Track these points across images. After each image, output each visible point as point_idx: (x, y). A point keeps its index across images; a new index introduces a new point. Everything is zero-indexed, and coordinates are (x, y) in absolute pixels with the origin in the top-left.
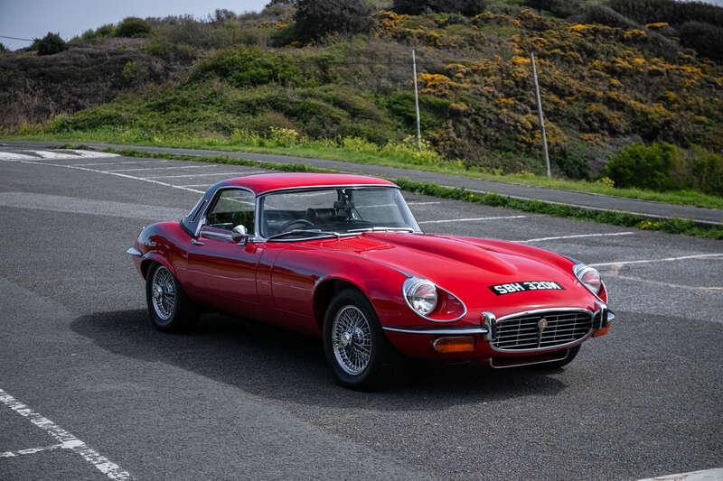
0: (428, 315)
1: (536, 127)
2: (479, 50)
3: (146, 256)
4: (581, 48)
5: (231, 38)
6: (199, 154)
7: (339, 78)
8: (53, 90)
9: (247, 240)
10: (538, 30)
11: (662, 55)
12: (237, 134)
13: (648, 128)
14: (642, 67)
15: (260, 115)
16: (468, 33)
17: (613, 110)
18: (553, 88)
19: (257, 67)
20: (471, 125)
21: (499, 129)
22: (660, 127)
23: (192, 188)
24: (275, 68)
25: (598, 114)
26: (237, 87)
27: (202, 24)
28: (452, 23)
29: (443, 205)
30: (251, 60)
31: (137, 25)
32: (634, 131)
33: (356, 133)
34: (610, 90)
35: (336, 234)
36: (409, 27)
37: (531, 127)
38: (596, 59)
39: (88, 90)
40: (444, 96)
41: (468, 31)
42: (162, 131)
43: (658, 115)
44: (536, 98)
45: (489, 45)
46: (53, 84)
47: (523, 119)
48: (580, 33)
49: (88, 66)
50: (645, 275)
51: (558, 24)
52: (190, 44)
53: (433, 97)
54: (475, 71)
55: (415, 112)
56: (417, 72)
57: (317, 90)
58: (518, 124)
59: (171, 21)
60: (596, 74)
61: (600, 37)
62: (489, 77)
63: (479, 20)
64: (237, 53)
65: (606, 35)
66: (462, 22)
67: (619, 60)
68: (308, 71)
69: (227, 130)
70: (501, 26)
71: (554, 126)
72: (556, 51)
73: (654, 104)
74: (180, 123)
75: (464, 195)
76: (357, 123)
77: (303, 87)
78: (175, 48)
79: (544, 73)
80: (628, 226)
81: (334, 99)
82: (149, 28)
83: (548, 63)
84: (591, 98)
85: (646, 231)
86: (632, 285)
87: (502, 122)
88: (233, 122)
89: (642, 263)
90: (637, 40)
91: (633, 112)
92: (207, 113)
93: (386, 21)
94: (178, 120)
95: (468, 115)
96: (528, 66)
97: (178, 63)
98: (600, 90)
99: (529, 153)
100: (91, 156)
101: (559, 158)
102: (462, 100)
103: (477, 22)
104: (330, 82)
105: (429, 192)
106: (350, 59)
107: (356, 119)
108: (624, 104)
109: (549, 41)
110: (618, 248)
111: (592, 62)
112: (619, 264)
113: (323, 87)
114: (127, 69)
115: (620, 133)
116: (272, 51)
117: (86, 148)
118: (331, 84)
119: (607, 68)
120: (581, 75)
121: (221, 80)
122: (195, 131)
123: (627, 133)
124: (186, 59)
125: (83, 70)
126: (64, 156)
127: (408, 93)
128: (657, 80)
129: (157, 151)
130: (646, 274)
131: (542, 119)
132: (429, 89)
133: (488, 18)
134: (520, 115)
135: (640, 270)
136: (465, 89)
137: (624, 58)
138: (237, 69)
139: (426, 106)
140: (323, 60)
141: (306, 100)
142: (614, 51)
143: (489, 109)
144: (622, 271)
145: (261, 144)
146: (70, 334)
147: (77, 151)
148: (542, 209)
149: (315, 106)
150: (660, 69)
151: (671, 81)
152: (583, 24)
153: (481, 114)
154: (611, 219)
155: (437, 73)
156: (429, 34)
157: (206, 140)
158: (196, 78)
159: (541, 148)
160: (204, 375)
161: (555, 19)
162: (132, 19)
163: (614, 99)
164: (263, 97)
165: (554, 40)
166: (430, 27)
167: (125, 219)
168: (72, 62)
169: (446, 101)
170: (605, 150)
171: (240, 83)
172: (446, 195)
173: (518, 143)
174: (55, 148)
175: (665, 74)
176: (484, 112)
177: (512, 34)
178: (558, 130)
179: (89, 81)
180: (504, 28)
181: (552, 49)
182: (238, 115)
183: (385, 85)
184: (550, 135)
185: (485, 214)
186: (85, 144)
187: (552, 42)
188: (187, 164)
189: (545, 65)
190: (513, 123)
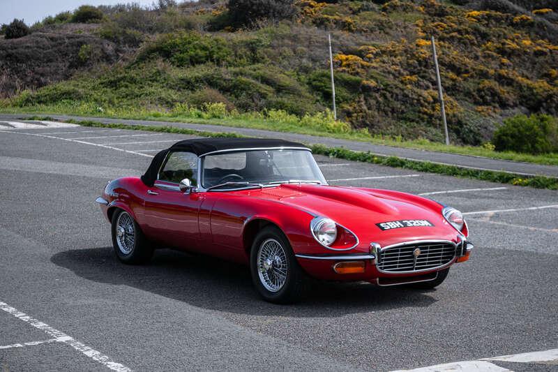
0: (330, 246)
1: (436, 100)
2: (387, 33)
3: (112, 204)
4: (476, 31)
5: (172, 23)
6: (147, 124)
7: (267, 59)
8: (19, 69)
9: (191, 190)
10: (439, 15)
11: (547, 37)
12: (178, 108)
13: (534, 101)
14: (528, 48)
15: (198, 90)
16: (378, 18)
17: (503, 86)
18: (451, 67)
19: (196, 49)
20: (381, 99)
21: (404, 103)
22: (543, 100)
23: (141, 152)
24: (211, 50)
25: (490, 89)
26: (178, 66)
27: (147, 11)
28: (364, 10)
29: (351, 166)
30: (189, 43)
31: (90, 13)
32: (521, 104)
33: (280, 106)
34: (501, 68)
35: (260, 185)
36: (327, 14)
37: (432, 100)
38: (488, 41)
39: (49, 69)
40: (357, 73)
41: (378, 17)
42: (114, 105)
43: (541, 90)
44: (436, 75)
45: (396, 29)
46: (18, 64)
47: (425, 93)
48: (474, 18)
49: (49, 49)
50: (510, 221)
51: (457, 11)
52: (137, 28)
53: (347, 74)
54: (384, 52)
55: (331, 88)
56: (333, 52)
57: (248, 69)
58: (421, 98)
59: (120, 9)
60: (488, 54)
61: (493, 21)
62: (395, 57)
63: (388, 7)
64: (178, 37)
65: (498, 20)
66: (373, 9)
67: (508, 42)
68: (239, 52)
69: (170, 104)
70: (407, 12)
71: (451, 99)
72: (454, 34)
73: (539, 80)
74: (128, 97)
75: (369, 158)
76: (281, 97)
77: (235, 66)
78: (124, 32)
79: (443, 54)
80: (503, 182)
81: (262, 77)
82: (101, 15)
83: (447, 45)
84: (484, 75)
85: (517, 187)
86: (499, 228)
87: (407, 96)
88: (175, 97)
89: (510, 212)
90: (524, 24)
91: (520, 87)
92: (152, 90)
93: (307, 8)
94: (127, 95)
95: (378, 90)
96: (429, 48)
97: (127, 45)
98: (492, 68)
99: (430, 123)
100: (55, 127)
101: (456, 127)
102: (372, 77)
103: (387, 9)
104: (258, 62)
105: (341, 156)
106: (275, 42)
107: (281, 94)
108: (513, 80)
109: (448, 26)
110: (493, 200)
111: (485, 44)
112: (491, 213)
113: (253, 66)
114: (82, 52)
115: (508, 105)
116: (209, 34)
117: (50, 119)
118: (260, 64)
119: (498, 49)
120: (475, 54)
121: (164, 61)
122: (143, 105)
123: (515, 105)
124: (134, 42)
125: (45, 52)
126: (33, 126)
127: (326, 71)
128: (541, 59)
129: (112, 122)
130: (512, 220)
131: (441, 93)
132: (344, 68)
133: (395, 6)
134: (423, 91)
135: (507, 217)
136: (374, 68)
137: (513, 40)
138: (178, 51)
139: (340, 82)
140: (252, 43)
141: (238, 78)
142: (505, 34)
143: (395, 85)
144: (492, 217)
145: (200, 116)
146: (53, 265)
147: (43, 122)
148: (433, 169)
149: (245, 83)
150: (544, 49)
151: (554, 60)
152: (479, 11)
153: (389, 89)
154: (489, 177)
155: (351, 54)
156: (343, 20)
157: (153, 112)
158: (142, 59)
159: (441, 119)
160: (159, 294)
161: (454, 6)
162: (86, 7)
163: (504, 76)
164: (200, 75)
165: (452, 24)
166: (345, 13)
167: (88, 178)
168: (35, 45)
169: (358, 78)
170: (496, 120)
171: (181, 64)
172: (354, 158)
173: (421, 115)
174: (25, 119)
175: (549, 54)
176: (391, 87)
177: (416, 19)
178: (455, 103)
179: (50, 61)
180: (409, 14)
181: (451, 32)
182: (179, 90)
183: (305, 65)
184: (449, 107)
185: (385, 173)
186: (50, 116)
187: (451, 26)
188: (137, 133)
189: (445, 47)
190: (416, 98)
